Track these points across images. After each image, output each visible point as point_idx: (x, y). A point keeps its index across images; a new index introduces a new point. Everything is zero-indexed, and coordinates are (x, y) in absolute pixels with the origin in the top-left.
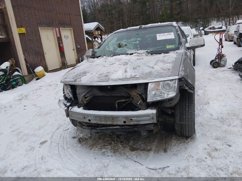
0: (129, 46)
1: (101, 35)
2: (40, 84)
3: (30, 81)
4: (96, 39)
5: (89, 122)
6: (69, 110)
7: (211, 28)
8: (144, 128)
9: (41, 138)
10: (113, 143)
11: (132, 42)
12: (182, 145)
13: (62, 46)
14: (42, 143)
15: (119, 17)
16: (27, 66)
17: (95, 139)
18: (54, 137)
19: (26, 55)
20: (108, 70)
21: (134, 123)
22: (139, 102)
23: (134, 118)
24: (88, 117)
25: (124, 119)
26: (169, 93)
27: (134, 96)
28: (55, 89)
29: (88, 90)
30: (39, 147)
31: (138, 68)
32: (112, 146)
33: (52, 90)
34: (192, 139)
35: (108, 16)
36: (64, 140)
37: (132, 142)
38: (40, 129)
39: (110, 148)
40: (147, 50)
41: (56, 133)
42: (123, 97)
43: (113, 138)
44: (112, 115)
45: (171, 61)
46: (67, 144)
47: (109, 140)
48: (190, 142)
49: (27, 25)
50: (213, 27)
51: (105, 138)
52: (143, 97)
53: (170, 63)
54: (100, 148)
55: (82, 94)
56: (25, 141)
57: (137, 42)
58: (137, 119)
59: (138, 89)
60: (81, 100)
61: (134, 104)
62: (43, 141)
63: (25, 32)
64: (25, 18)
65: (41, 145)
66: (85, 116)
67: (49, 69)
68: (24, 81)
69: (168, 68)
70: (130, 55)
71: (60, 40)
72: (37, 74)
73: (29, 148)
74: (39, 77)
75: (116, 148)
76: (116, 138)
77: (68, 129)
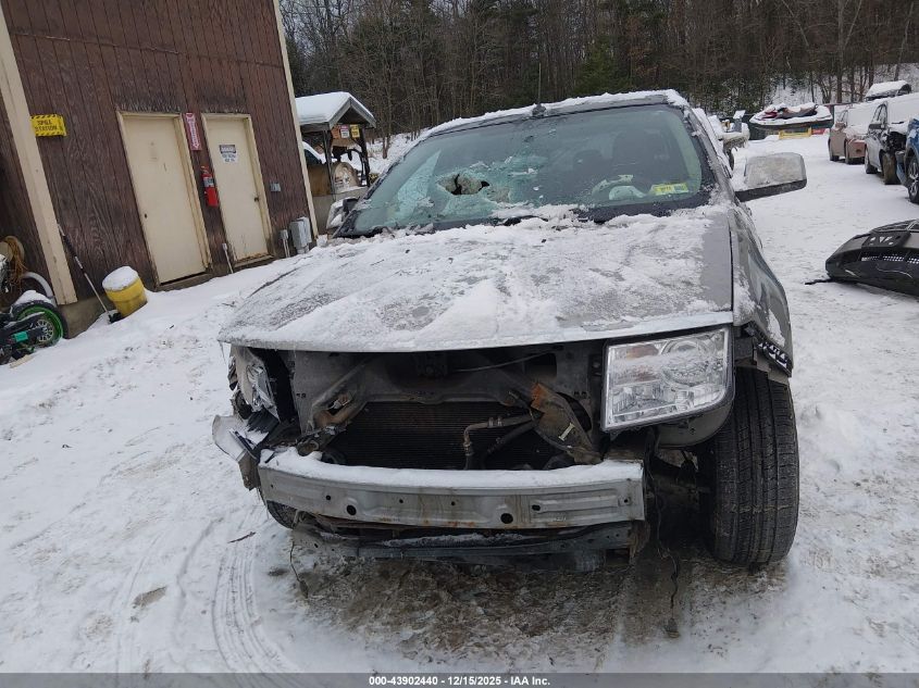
0: (497, 186)
1: (361, 142)
2: (126, 340)
3: (86, 324)
4: (344, 158)
5: (347, 516)
6: (262, 464)
7: (773, 115)
8: (590, 541)
9: (136, 574)
10: (444, 595)
11: (510, 171)
12: (739, 604)
13: (212, 184)
14: (144, 600)
15: (426, 71)
16: (72, 267)
17: (365, 579)
18: (194, 573)
19: (69, 224)
20: (423, 287)
21: (546, 523)
22: (567, 432)
23: (549, 502)
24: (346, 495)
25: (505, 506)
26: (695, 390)
27: (544, 403)
28: (188, 357)
29: (342, 380)
30: (133, 619)
31: (553, 277)
32: (442, 609)
33: (177, 363)
34: (776, 572)
35: (385, 69)
36: (237, 583)
37: (523, 591)
38: (130, 533)
39: (434, 621)
40: (576, 206)
41: (200, 549)
42: (494, 409)
43: (444, 572)
44: (450, 489)
45: (688, 249)
46: (249, 601)
47: (425, 584)
48: (770, 588)
49: (71, 103)
50: (783, 109)
51: (408, 572)
52: (583, 409)
53: (685, 256)
54: (392, 620)
55: (318, 394)
56: (69, 589)
57: (530, 170)
58: (559, 506)
59: (561, 375)
60: (311, 422)
61: (545, 438)
62: (147, 590)
63: (64, 133)
64: (63, 74)
65: (139, 608)
66: (330, 491)
67: (163, 278)
68: (62, 325)
69: (683, 279)
70: (507, 224)
71: (201, 163)
72: (112, 296)
73: (90, 623)
74: (123, 308)
75: (461, 621)
76: (455, 573)
77: (252, 534)
